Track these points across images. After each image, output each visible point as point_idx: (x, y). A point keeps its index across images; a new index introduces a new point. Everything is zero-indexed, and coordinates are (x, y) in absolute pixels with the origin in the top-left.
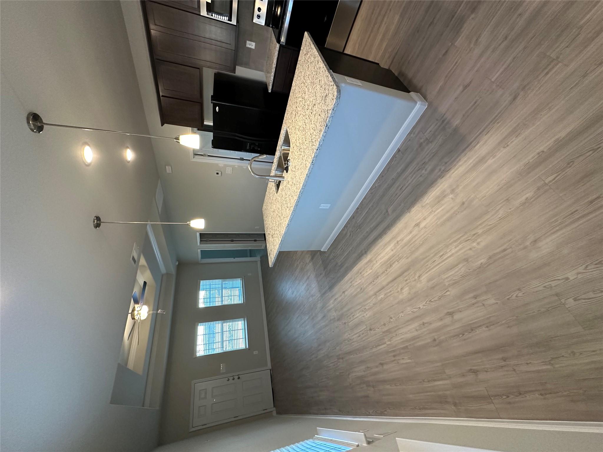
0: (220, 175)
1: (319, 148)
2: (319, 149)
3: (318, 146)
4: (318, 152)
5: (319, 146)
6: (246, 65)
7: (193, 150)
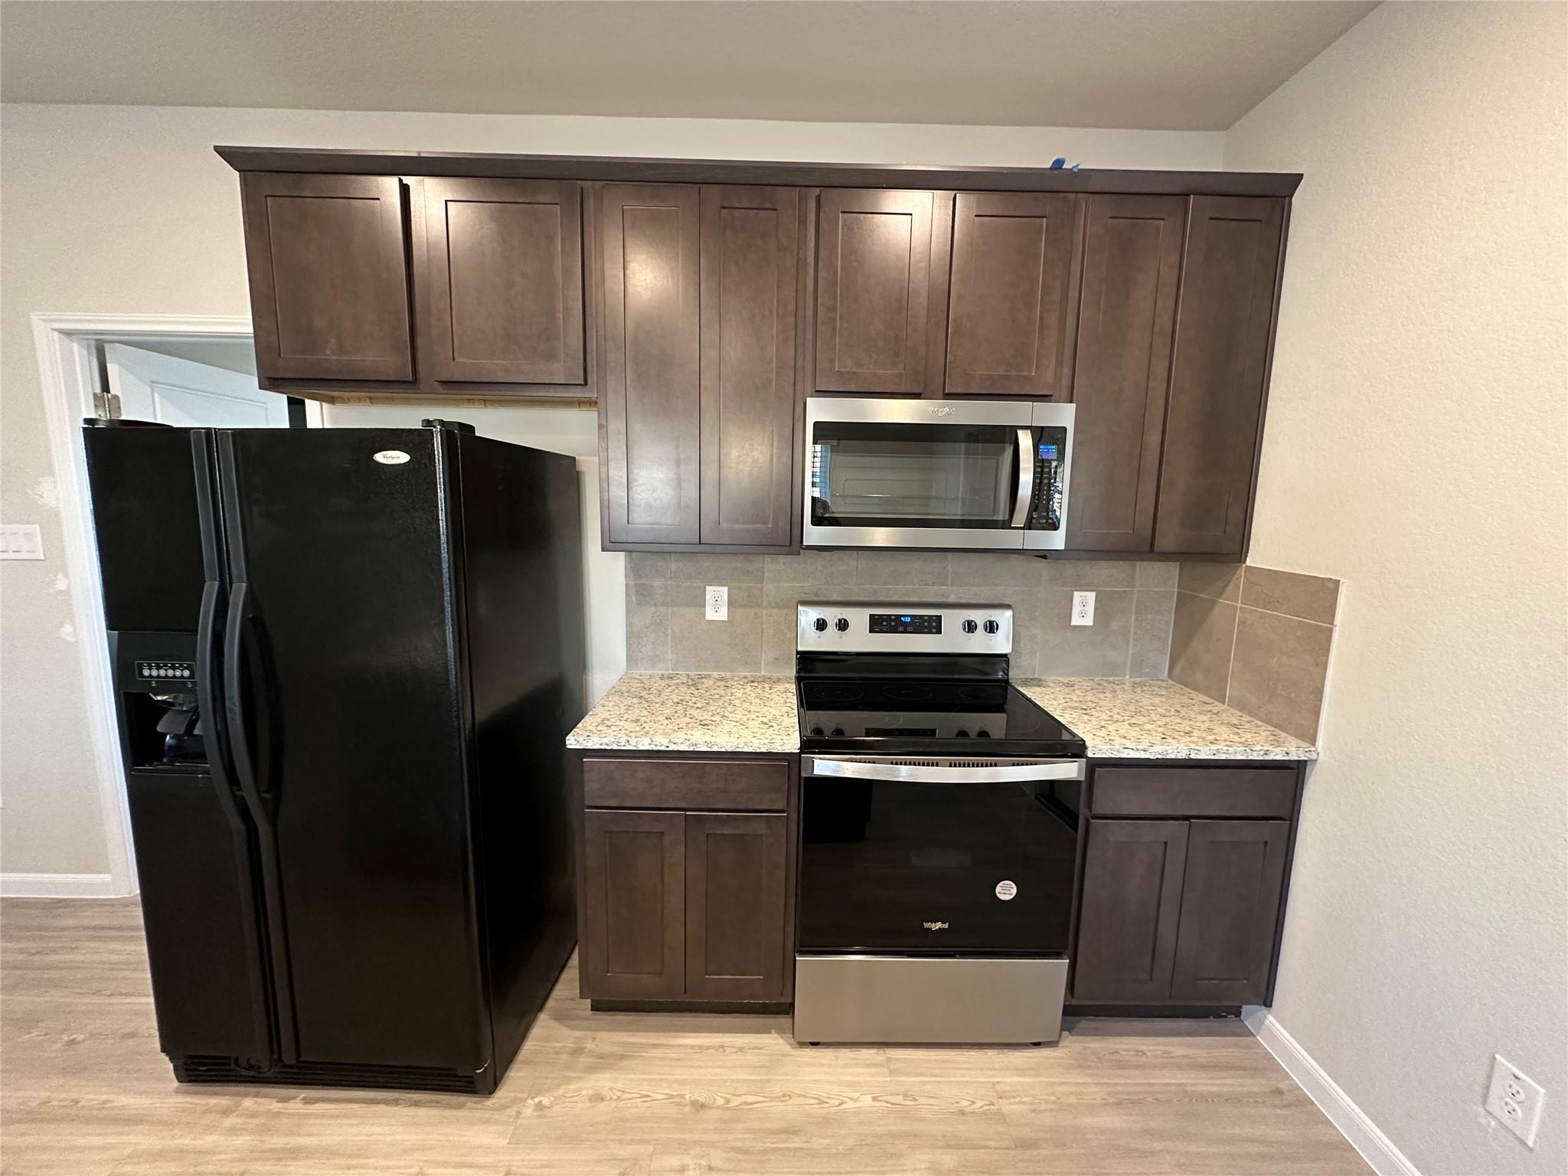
6: (639, 594)
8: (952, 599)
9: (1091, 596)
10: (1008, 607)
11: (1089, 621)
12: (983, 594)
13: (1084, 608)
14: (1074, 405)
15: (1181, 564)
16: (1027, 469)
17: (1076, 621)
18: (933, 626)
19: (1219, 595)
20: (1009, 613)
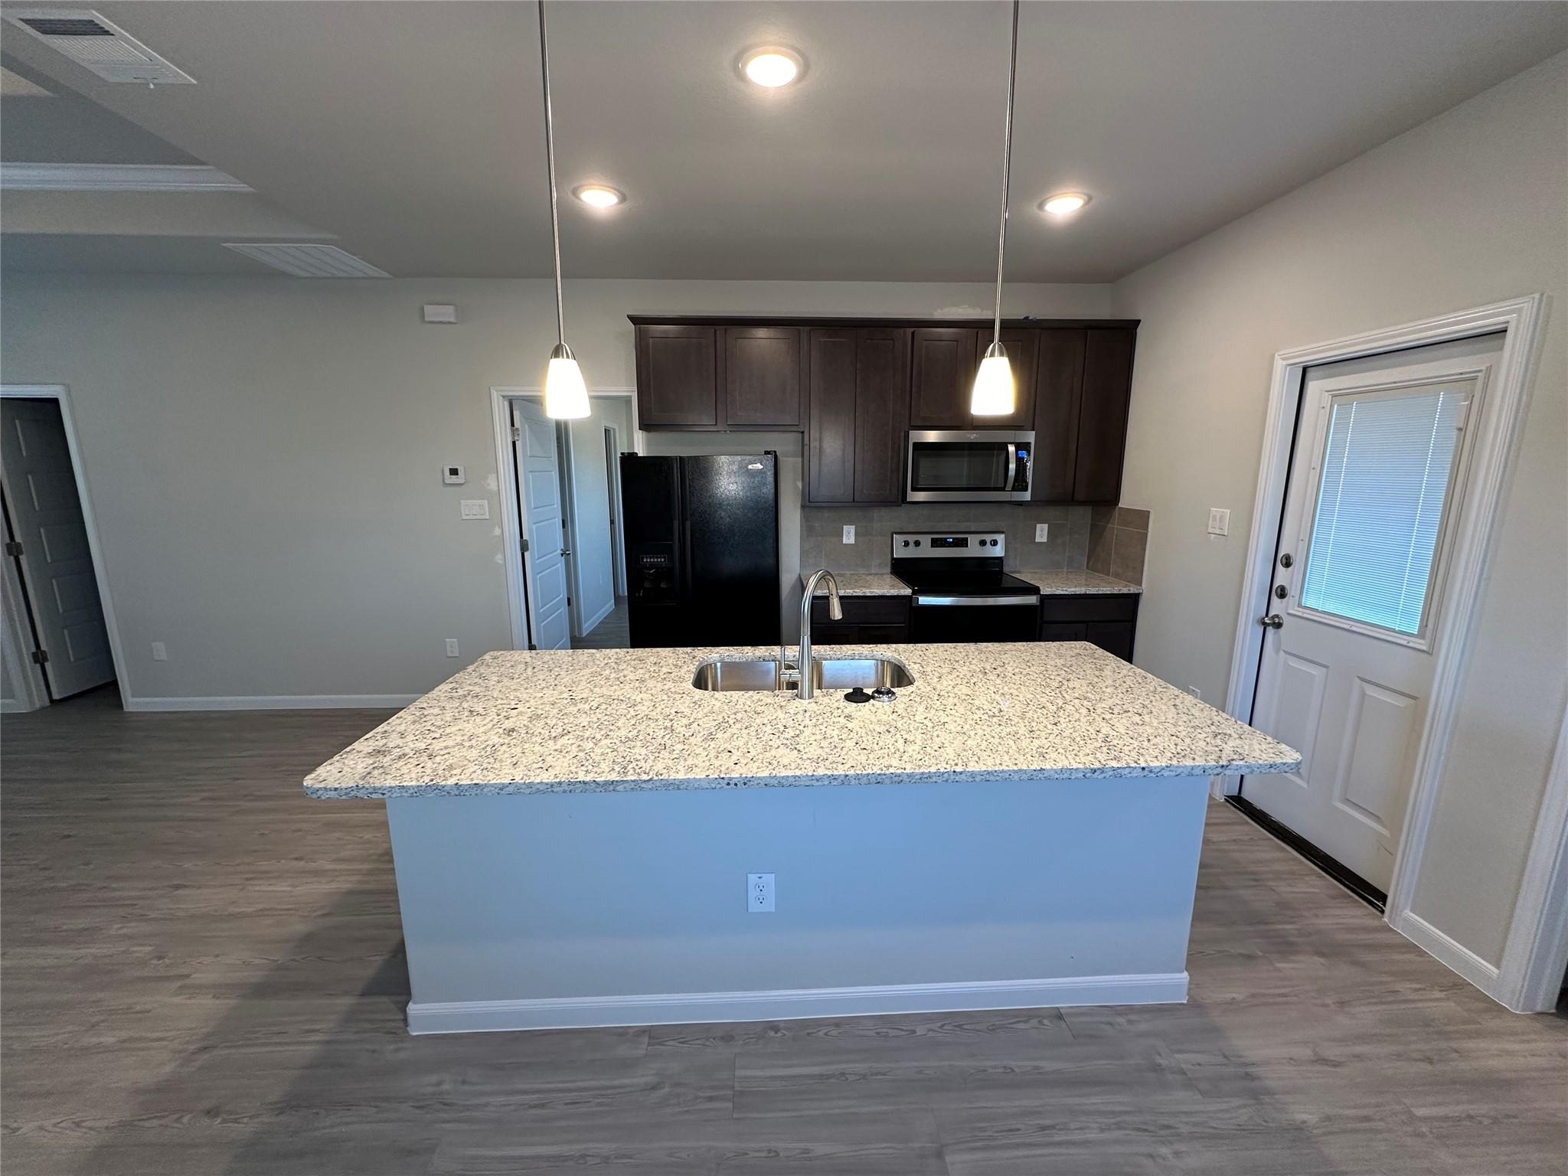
0: (448, 481)
1: (1151, 771)
2: (1146, 772)
3: (1155, 767)
4: (1138, 773)
5: (1158, 770)
6: (808, 531)
7: (540, 396)
8: (973, 530)
9: (1046, 526)
10: (1002, 532)
11: (1045, 540)
12: (990, 526)
13: (1042, 533)
14: (1034, 432)
15: (1093, 509)
16: (1013, 463)
17: (1038, 539)
18: (963, 543)
19: (1108, 522)
20: (1003, 536)
